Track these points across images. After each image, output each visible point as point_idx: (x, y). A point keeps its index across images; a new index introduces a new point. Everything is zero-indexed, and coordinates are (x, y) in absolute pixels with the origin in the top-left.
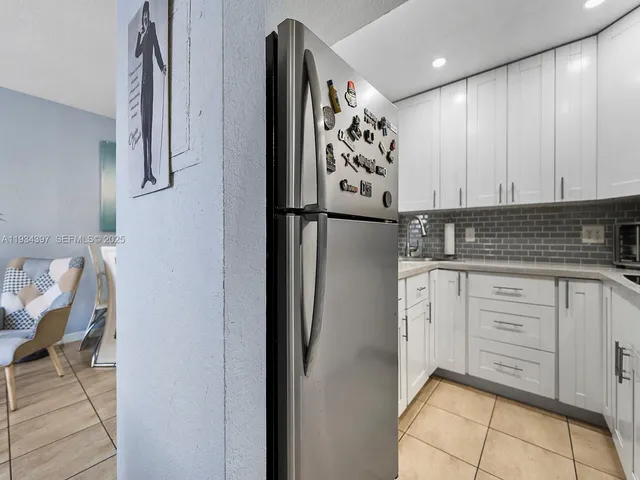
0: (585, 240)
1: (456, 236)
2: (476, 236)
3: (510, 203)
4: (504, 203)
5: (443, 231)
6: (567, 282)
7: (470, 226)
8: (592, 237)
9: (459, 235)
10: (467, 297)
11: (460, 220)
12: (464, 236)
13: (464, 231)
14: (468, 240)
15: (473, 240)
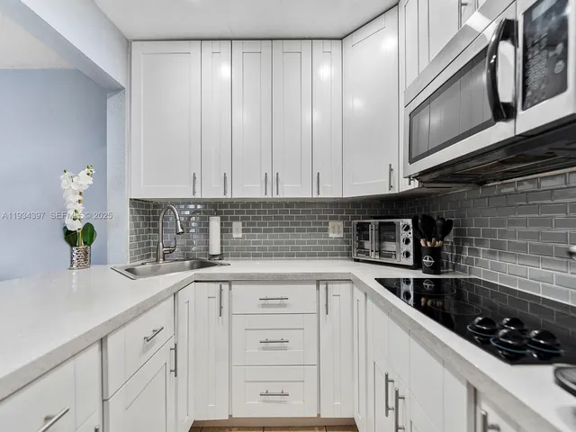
0: (331, 235)
1: (222, 231)
2: (244, 231)
3: (275, 196)
4: (269, 196)
5: (208, 225)
6: (327, 284)
7: (236, 219)
8: (335, 231)
9: (225, 230)
10: (230, 314)
11: (227, 212)
12: (231, 232)
13: (231, 225)
14: (235, 235)
15: (240, 235)
